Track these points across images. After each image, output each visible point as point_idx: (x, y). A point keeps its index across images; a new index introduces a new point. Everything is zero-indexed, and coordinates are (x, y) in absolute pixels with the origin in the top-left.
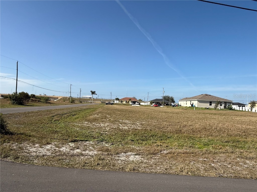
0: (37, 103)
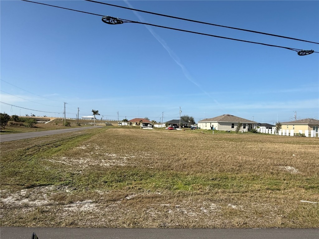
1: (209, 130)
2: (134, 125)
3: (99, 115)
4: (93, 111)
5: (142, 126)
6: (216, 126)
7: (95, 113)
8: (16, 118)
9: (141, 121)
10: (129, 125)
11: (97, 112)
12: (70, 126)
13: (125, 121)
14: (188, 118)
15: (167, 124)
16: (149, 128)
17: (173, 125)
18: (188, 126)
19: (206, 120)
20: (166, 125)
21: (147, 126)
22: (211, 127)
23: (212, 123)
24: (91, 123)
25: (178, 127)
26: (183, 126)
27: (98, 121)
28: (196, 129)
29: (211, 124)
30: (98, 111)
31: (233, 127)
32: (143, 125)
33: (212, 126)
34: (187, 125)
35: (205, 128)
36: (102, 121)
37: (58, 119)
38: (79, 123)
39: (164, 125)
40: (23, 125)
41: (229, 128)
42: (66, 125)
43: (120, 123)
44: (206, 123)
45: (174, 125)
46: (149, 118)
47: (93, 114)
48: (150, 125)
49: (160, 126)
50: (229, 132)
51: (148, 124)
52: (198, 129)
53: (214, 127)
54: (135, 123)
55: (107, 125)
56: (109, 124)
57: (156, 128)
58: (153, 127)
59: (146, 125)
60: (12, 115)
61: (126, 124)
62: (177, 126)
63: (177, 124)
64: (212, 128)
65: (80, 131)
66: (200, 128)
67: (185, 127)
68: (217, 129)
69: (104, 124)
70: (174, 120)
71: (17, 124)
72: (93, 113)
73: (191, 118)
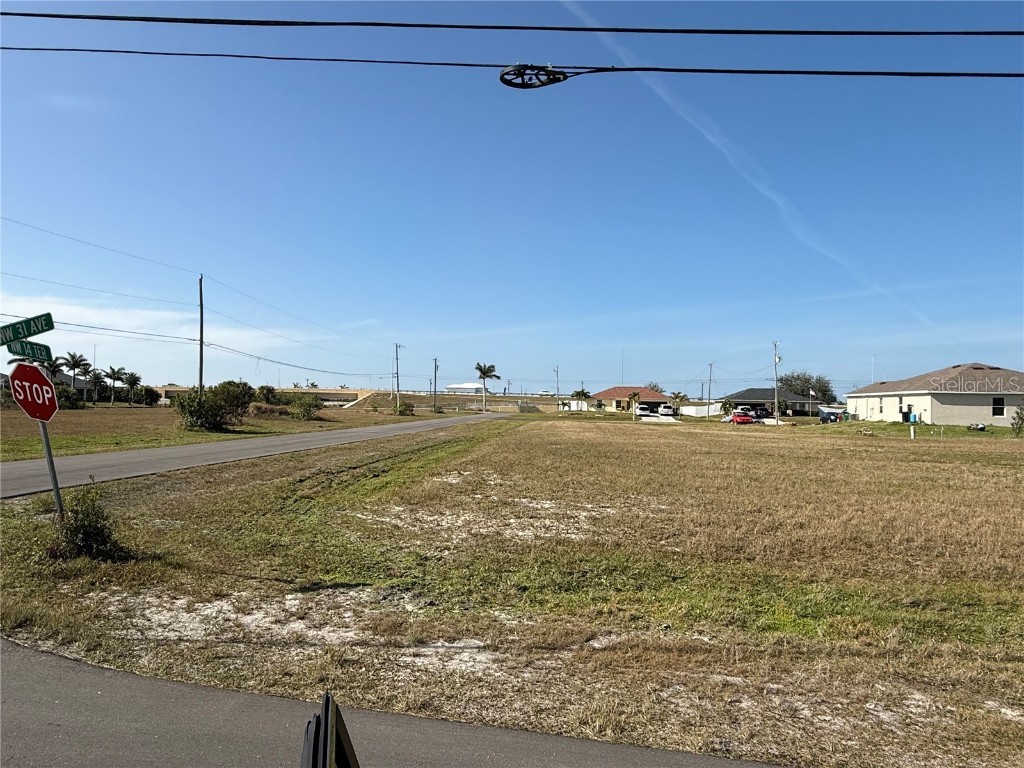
0: (277, 422)
1: (895, 424)
2: (612, 408)
3: (498, 378)
4: (479, 368)
5: (639, 412)
6: (923, 407)
7: (486, 372)
8: (268, 393)
9: (635, 395)
10: (593, 409)
11: (491, 368)
12: (413, 415)
13: (582, 395)
14: (807, 380)
15: (728, 405)
16: (662, 418)
17: (752, 407)
18: (807, 409)
19: (881, 388)
20: (724, 404)
21: (657, 412)
22: (901, 411)
23: (904, 398)
24: (474, 406)
25: (769, 415)
26: (789, 412)
27: (493, 399)
28: (841, 419)
29: (901, 402)
30: (493, 367)
31: (998, 412)
32: (641, 409)
33: (905, 410)
34: (803, 405)
35: (876, 417)
36: (506, 398)
37: (378, 395)
38: (440, 404)
39: (716, 409)
40: (287, 413)
41: (982, 415)
42: (400, 412)
43: (564, 404)
44: (881, 397)
45: (754, 407)
46: (661, 386)
47: (480, 377)
48: (665, 407)
49: (702, 411)
50: (982, 429)
51: (658, 404)
52: (847, 418)
53: (915, 412)
54: (614, 404)
55: (523, 410)
56: (529, 408)
57: (688, 419)
58: (675, 414)
59: (652, 407)
60: (260, 385)
61: (584, 406)
62: (766, 410)
63: (764, 405)
64: (906, 416)
65: (441, 429)
66: (855, 417)
67: (796, 413)
68: (927, 419)
69: (513, 408)
70: (752, 392)
71: (272, 411)
72: (478, 373)
73: (819, 380)
